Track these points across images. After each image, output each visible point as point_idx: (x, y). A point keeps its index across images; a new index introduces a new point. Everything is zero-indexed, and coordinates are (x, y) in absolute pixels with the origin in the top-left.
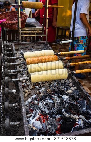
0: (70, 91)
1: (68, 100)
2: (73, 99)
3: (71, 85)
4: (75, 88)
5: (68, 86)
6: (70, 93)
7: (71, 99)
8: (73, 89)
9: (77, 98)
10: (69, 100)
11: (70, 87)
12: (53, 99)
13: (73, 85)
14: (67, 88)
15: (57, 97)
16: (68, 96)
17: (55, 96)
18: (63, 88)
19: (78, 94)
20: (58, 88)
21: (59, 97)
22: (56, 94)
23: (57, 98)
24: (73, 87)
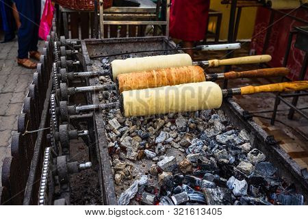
0: (246, 166)
1: (245, 193)
2: (260, 191)
3: (246, 146)
4: (261, 156)
5: (239, 152)
6: (248, 172)
7: (253, 190)
8: (256, 158)
9: (271, 187)
10: (250, 193)
11: (246, 153)
12: (202, 191)
13: (251, 149)
14: (236, 156)
15: (211, 183)
16: (244, 181)
17: (206, 182)
18: (224, 158)
19: (270, 173)
20: (208, 157)
21: (218, 184)
22: (208, 174)
23: (212, 187)
24: (252, 153)
